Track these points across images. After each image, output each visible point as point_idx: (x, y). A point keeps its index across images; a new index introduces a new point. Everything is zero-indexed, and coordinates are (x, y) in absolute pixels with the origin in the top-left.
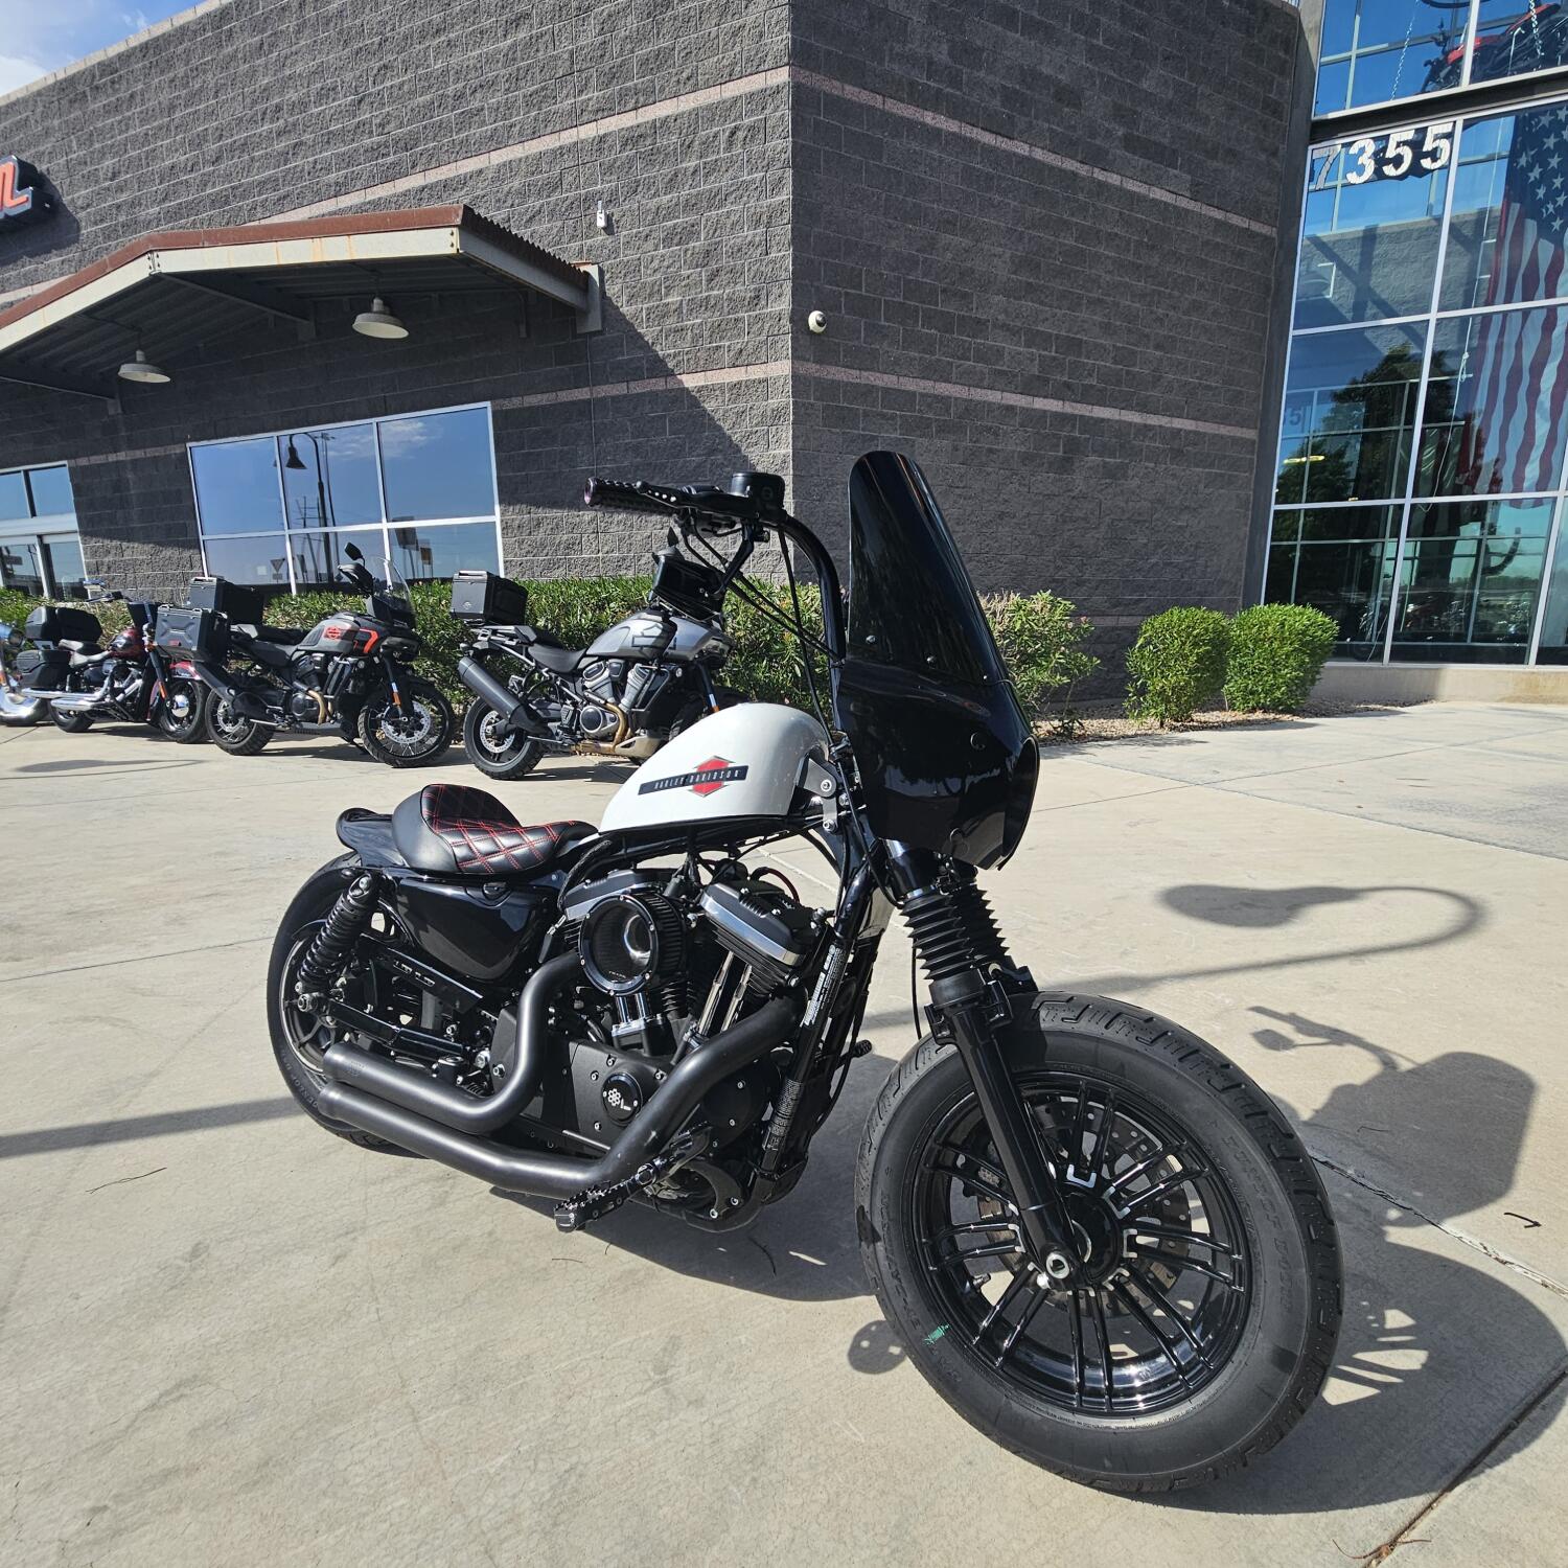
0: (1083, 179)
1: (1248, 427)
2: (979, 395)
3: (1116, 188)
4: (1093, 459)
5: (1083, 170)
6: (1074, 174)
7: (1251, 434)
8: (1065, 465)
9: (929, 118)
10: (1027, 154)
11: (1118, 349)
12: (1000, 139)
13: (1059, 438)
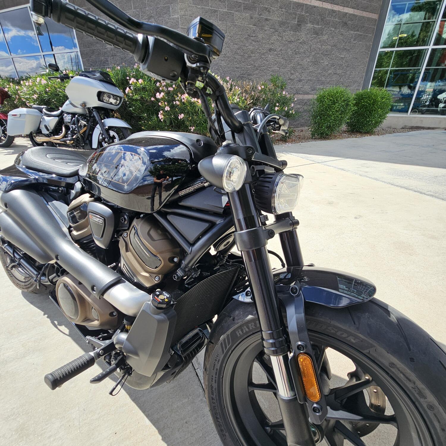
1: (375, 13)
4: (309, 25)
7: (375, 16)
13: (296, 15)
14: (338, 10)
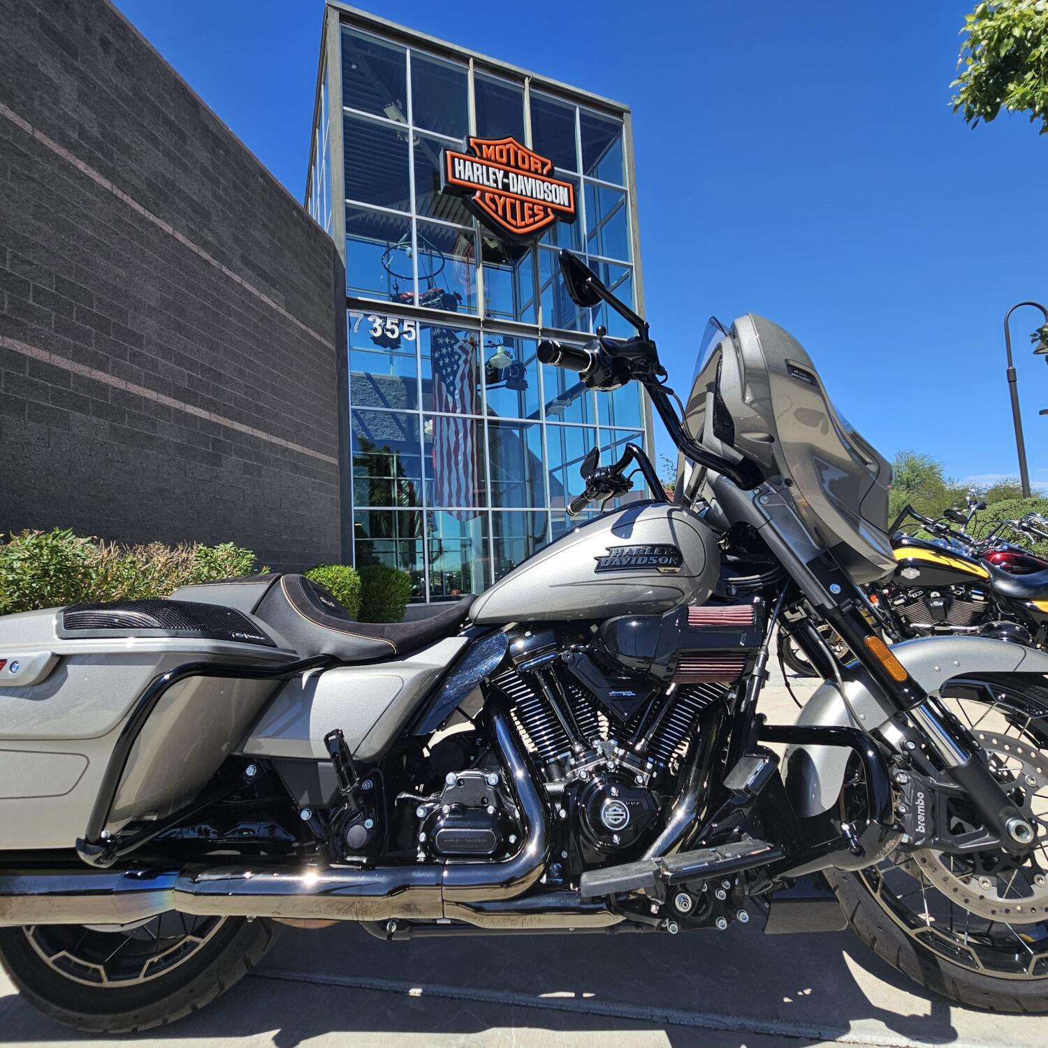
0: (214, 267)
1: (332, 456)
2: (135, 389)
3: (238, 284)
4: (236, 459)
5: (215, 263)
6: (206, 262)
7: (335, 461)
8: (215, 460)
9: (81, 165)
10: (171, 232)
11: (248, 386)
12: (147, 211)
13: (208, 438)
14: (278, 443)
